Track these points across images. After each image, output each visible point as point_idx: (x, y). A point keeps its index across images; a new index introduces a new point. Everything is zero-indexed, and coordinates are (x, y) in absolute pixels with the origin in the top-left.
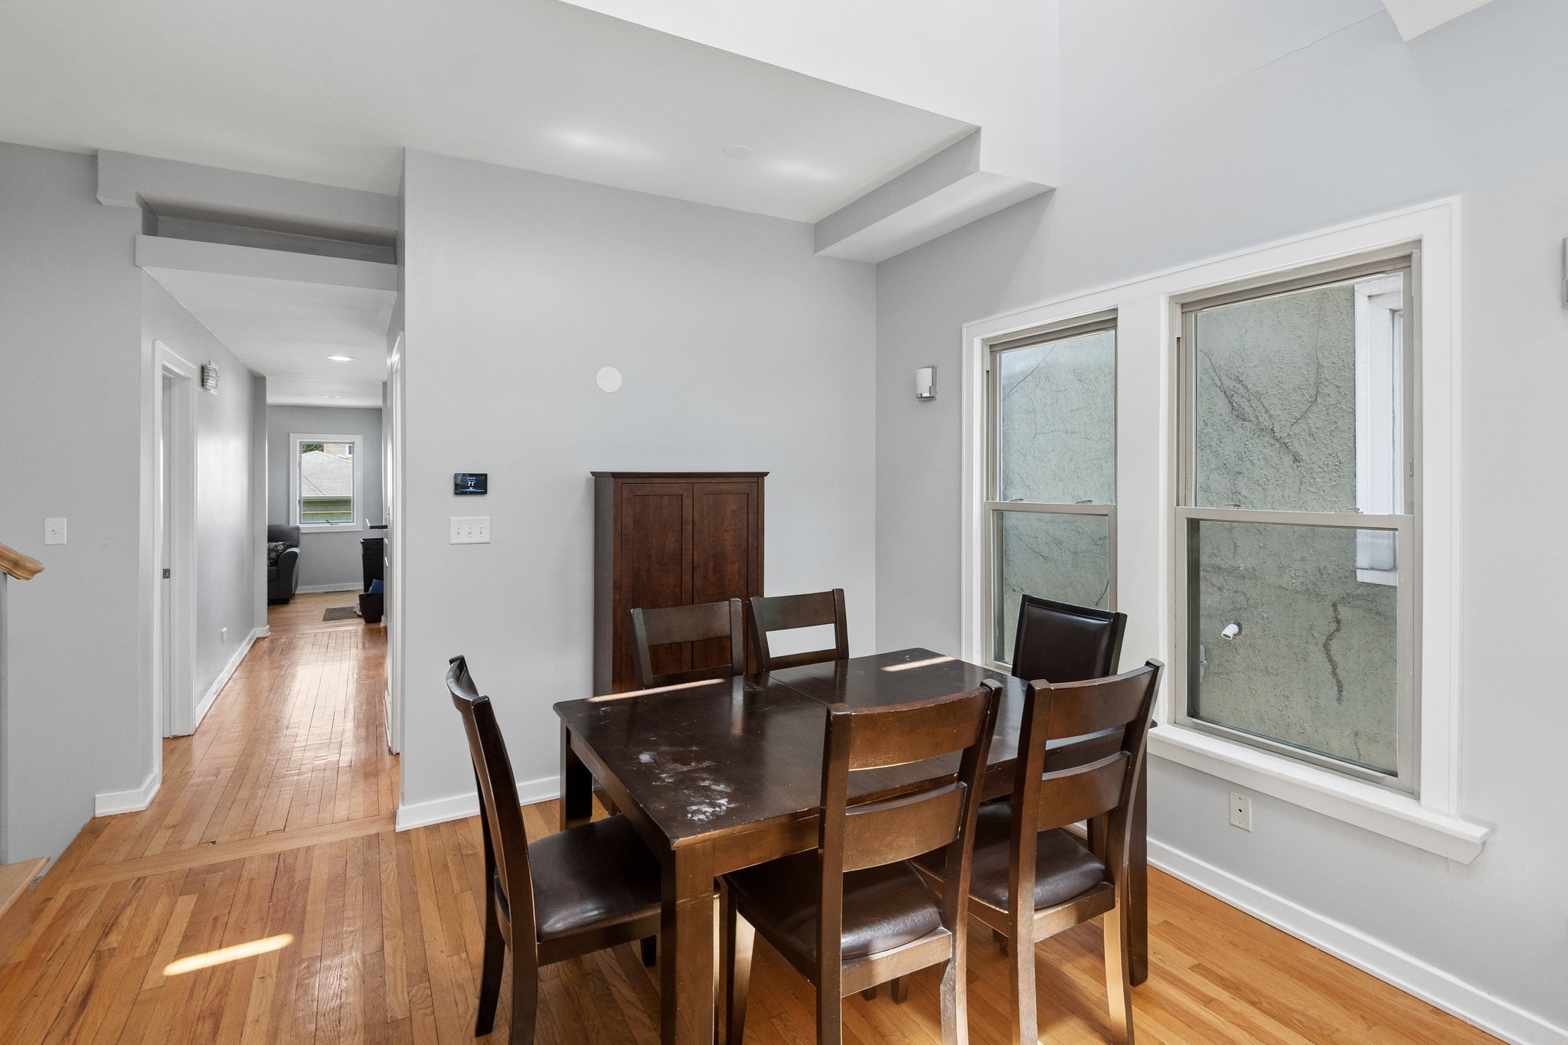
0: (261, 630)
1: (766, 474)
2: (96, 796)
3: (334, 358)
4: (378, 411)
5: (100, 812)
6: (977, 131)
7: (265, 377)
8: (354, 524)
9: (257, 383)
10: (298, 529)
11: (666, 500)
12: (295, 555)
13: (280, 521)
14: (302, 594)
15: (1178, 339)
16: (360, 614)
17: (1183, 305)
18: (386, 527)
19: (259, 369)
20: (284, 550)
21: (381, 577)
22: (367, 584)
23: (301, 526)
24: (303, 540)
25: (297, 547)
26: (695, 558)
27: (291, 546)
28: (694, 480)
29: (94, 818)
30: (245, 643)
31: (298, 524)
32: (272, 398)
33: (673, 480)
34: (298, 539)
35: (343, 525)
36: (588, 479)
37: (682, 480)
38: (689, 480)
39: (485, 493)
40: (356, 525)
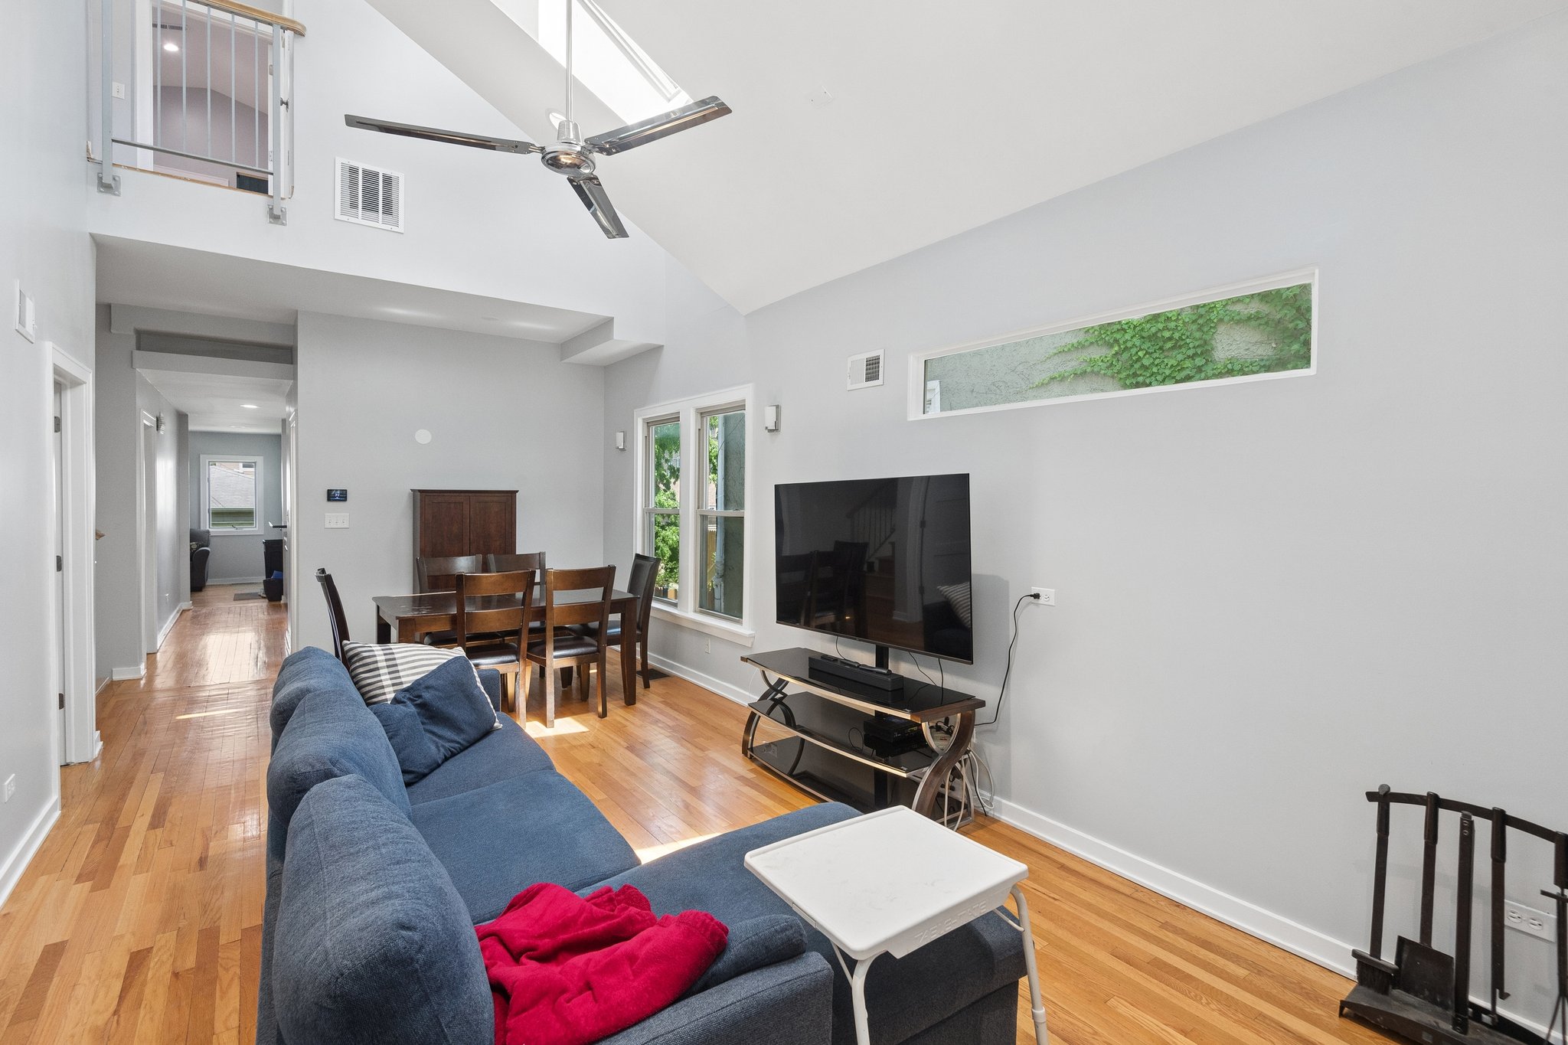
0: (186, 604)
1: (517, 491)
2: (114, 669)
3: (245, 406)
4: (278, 437)
5: (115, 678)
6: (611, 320)
7: (187, 415)
8: (256, 529)
9: (182, 418)
10: (208, 532)
11: (452, 506)
12: (208, 552)
13: (195, 527)
14: (211, 585)
15: (699, 430)
16: (265, 596)
17: (701, 414)
18: (285, 527)
19: (184, 409)
20: (197, 549)
21: (280, 569)
22: (269, 573)
23: (210, 530)
24: (213, 541)
25: (207, 546)
26: (472, 537)
27: (203, 546)
28: (470, 495)
29: (112, 681)
30: (176, 611)
31: (208, 528)
32: (191, 428)
33: (458, 494)
34: (209, 540)
35: (246, 530)
36: (410, 493)
37: (462, 494)
38: (467, 494)
39: (346, 500)
40: (259, 530)
